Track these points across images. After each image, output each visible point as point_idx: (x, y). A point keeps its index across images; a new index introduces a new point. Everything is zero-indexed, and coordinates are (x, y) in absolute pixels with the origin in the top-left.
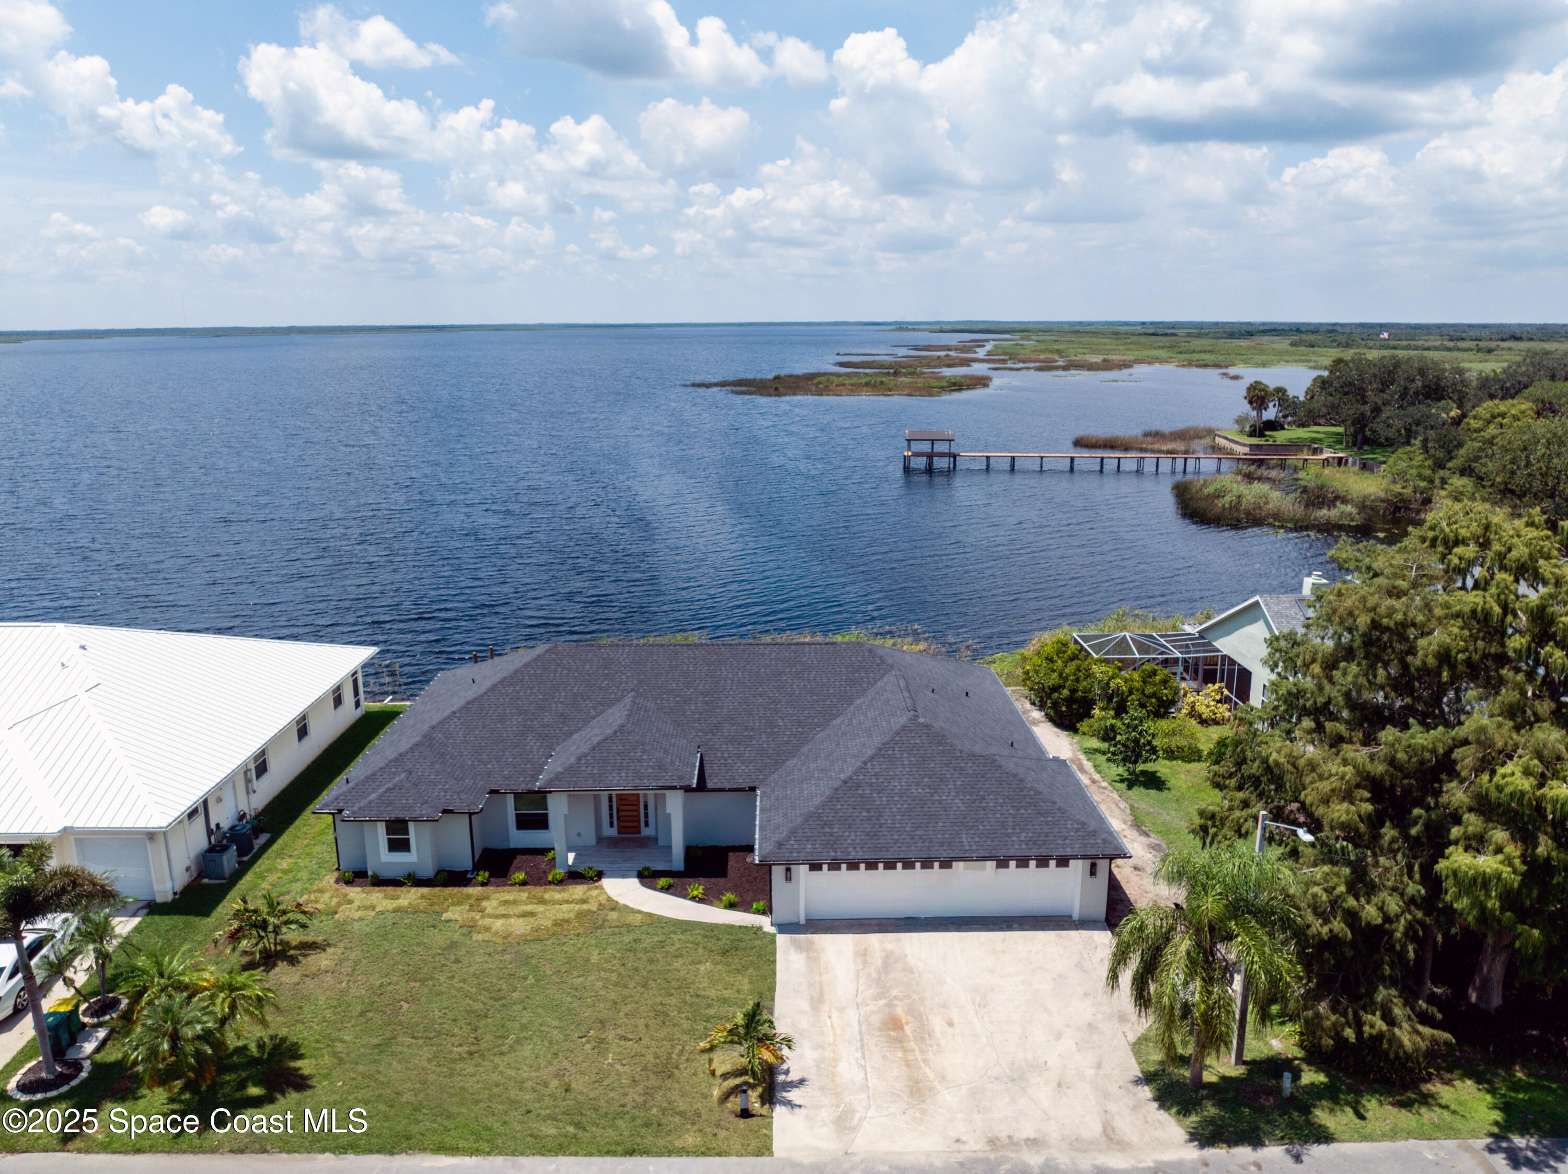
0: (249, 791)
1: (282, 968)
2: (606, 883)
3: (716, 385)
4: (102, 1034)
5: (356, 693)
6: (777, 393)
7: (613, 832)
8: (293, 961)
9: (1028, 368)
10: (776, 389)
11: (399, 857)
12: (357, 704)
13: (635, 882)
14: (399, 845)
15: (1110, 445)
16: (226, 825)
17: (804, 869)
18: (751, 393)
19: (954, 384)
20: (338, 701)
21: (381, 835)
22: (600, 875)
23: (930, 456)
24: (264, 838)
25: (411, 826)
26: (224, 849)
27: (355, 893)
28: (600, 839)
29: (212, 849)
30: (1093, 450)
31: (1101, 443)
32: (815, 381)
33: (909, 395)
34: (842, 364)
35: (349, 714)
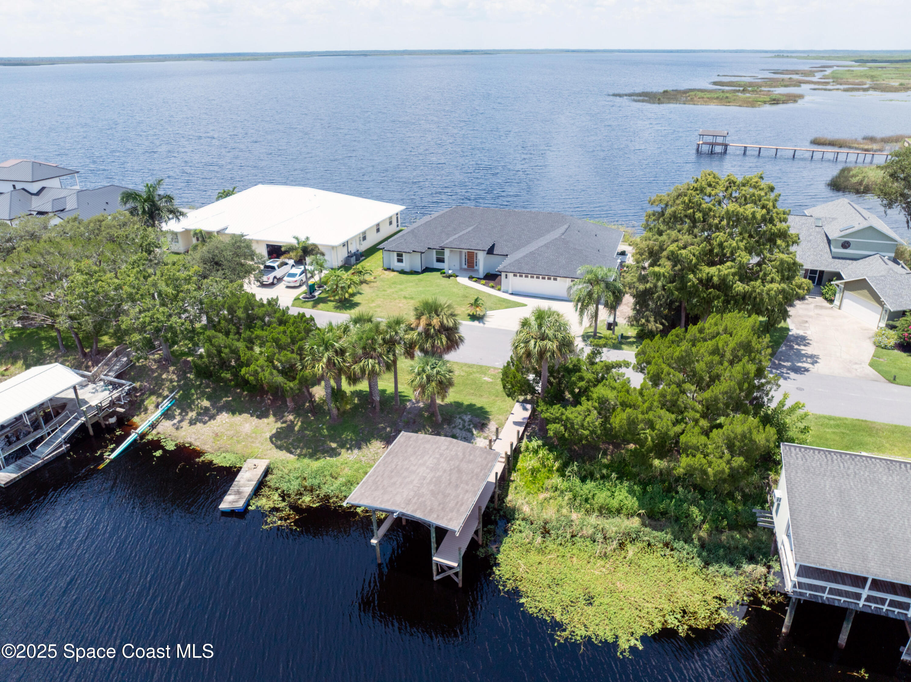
0: (360, 244)
1: (364, 285)
2: (458, 278)
3: (626, 95)
4: (320, 292)
5: (397, 222)
6: (660, 102)
7: (466, 267)
8: (367, 284)
9: (838, 89)
10: (659, 99)
11: (400, 264)
12: (398, 226)
13: (467, 279)
14: (400, 261)
15: (832, 144)
16: (353, 252)
17: (511, 275)
18: (643, 101)
19: (774, 100)
20: (391, 223)
21: (396, 258)
22: (457, 276)
23: (713, 145)
24: (363, 258)
25: (404, 254)
26: (352, 257)
27: (387, 273)
28: (461, 269)
29: (348, 256)
30: (819, 147)
31: (828, 142)
32: (688, 95)
33: (740, 106)
34: (715, 83)
35: (394, 228)
